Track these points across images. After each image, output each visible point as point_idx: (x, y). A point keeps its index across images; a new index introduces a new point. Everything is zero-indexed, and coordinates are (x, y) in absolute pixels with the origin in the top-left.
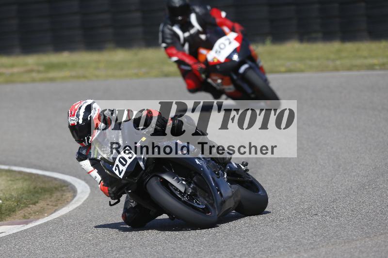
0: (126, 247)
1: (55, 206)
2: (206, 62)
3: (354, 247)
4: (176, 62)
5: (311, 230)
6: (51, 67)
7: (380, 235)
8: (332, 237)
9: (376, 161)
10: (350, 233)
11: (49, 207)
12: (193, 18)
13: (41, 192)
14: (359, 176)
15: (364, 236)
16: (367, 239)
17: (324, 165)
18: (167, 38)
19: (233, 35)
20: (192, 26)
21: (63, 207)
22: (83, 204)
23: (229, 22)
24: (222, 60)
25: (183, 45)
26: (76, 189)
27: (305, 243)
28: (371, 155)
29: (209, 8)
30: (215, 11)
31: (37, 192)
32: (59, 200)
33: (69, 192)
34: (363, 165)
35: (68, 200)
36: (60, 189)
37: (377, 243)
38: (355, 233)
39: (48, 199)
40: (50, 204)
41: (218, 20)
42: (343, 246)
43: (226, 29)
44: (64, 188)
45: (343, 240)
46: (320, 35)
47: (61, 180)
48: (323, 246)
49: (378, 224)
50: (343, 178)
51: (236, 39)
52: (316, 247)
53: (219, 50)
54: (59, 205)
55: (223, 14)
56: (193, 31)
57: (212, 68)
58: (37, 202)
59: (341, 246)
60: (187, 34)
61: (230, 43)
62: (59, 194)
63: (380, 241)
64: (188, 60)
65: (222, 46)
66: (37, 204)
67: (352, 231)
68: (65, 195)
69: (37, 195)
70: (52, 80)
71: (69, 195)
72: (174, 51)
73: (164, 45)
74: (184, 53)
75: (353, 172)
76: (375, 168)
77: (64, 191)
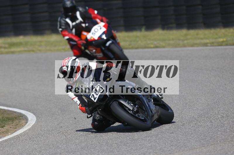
0: (58, 153)
1: (15, 128)
2: (86, 39)
3: (195, 152)
4: (67, 39)
5: (169, 142)
6: (12, 45)
7: (211, 145)
8: (182, 147)
9: (208, 101)
10: (193, 144)
11: (11, 129)
12: (78, 14)
13: (7, 120)
14: (198, 110)
15: (201, 146)
16: (203, 148)
17: (177, 103)
18: (63, 26)
19: (102, 24)
20: (78, 19)
21: (20, 129)
22: (32, 127)
23: (99, 17)
24: (96, 38)
25: (72, 30)
26: (28, 118)
27: (166, 150)
28: (205, 97)
29: (87, 8)
30: (91, 10)
31: (4, 120)
32: (17, 125)
33: (24, 120)
34: (201, 103)
35: (23, 125)
36: (18, 118)
37: (209, 150)
38: (196, 144)
39: (11, 124)
40: (12, 127)
41: (93, 16)
42: (188, 152)
43: (98, 20)
44: (20, 118)
45: (189, 148)
46: (174, 25)
47: (18, 113)
48: (176, 152)
49: (210, 139)
50: (188, 111)
51: (104, 26)
52: (172, 152)
53: (94, 32)
54: (17, 128)
55: (96, 12)
56: (77, 22)
57: (90, 43)
58: (4, 126)
59: (187, 152)
60: (74, 24)
61: (101, 29)
62: (17, 121)
63: (211, 149)
64: (75, 39)
65: (96, 30)
66: (4, 127)
67: (194, 143)
68: (21, 122)
69: (4, 122)
70: (13, 53)
71: (23, 122)
72: (66, 33)
73: (60, 29)
74: (72, 34)
75: (194, 107)
76: (208, 105)
77: (20, 119)
